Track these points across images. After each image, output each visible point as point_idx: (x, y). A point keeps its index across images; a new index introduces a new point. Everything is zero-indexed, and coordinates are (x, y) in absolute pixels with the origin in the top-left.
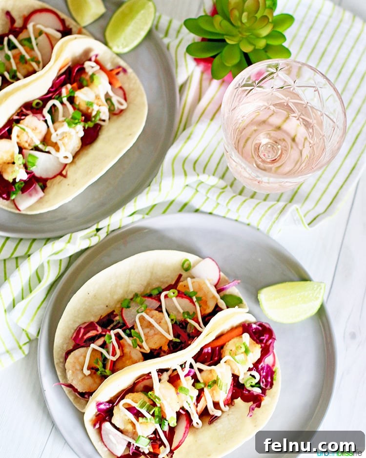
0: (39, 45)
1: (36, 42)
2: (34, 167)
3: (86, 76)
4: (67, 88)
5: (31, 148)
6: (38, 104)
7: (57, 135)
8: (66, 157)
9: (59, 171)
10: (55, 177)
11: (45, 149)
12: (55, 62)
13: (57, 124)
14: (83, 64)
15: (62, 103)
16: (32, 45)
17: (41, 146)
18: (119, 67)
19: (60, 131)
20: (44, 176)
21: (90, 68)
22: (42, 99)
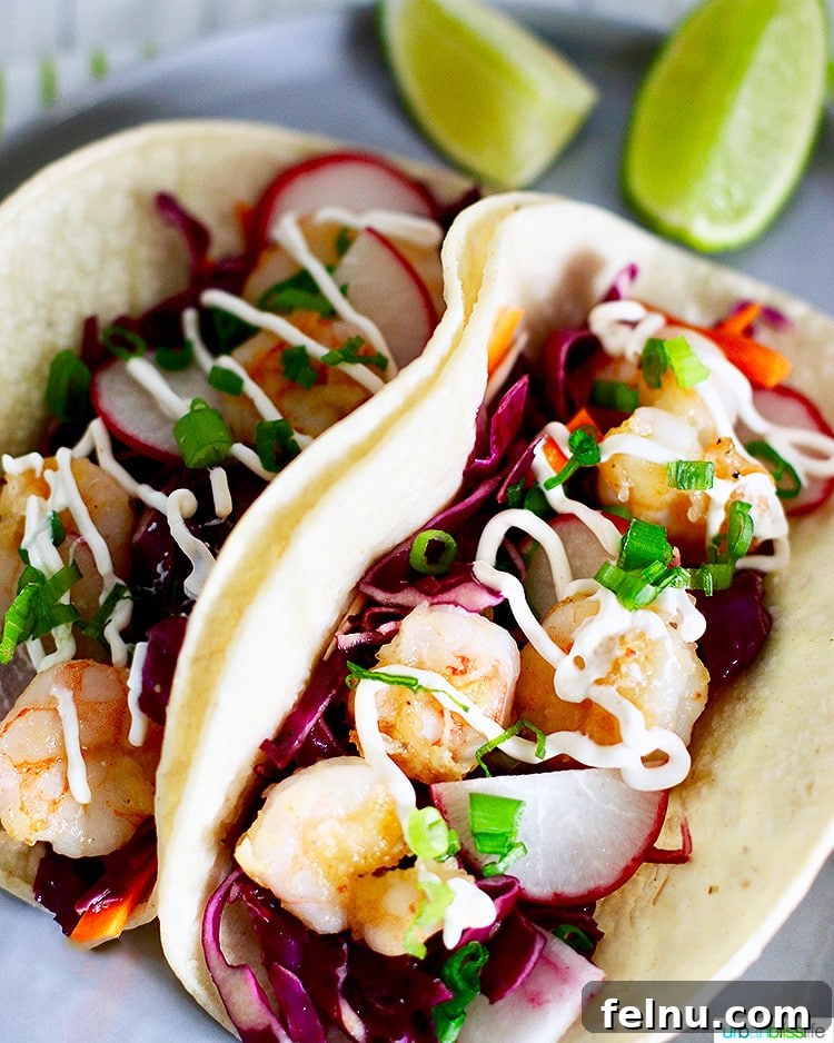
0: (351, 290)
1: (336, 281)
2: (512, 856)
3: (616, 372)
4: (551, 443)
5: (467, 769)
6: (435, 548)
7: (579, 662)
8: (657, 759)
9: (640, 842)
10: (628, 873)
11: (540, 752)
12: (468, 312)
13: (559, 618)
14: (585, 325)
15: (549, 515)
16: (324, 300)
17: (513, 747)
18: (743, 307)
19: (588, 641)
20: (573, 886)
21: (625, 330)
22: (445, 520)
